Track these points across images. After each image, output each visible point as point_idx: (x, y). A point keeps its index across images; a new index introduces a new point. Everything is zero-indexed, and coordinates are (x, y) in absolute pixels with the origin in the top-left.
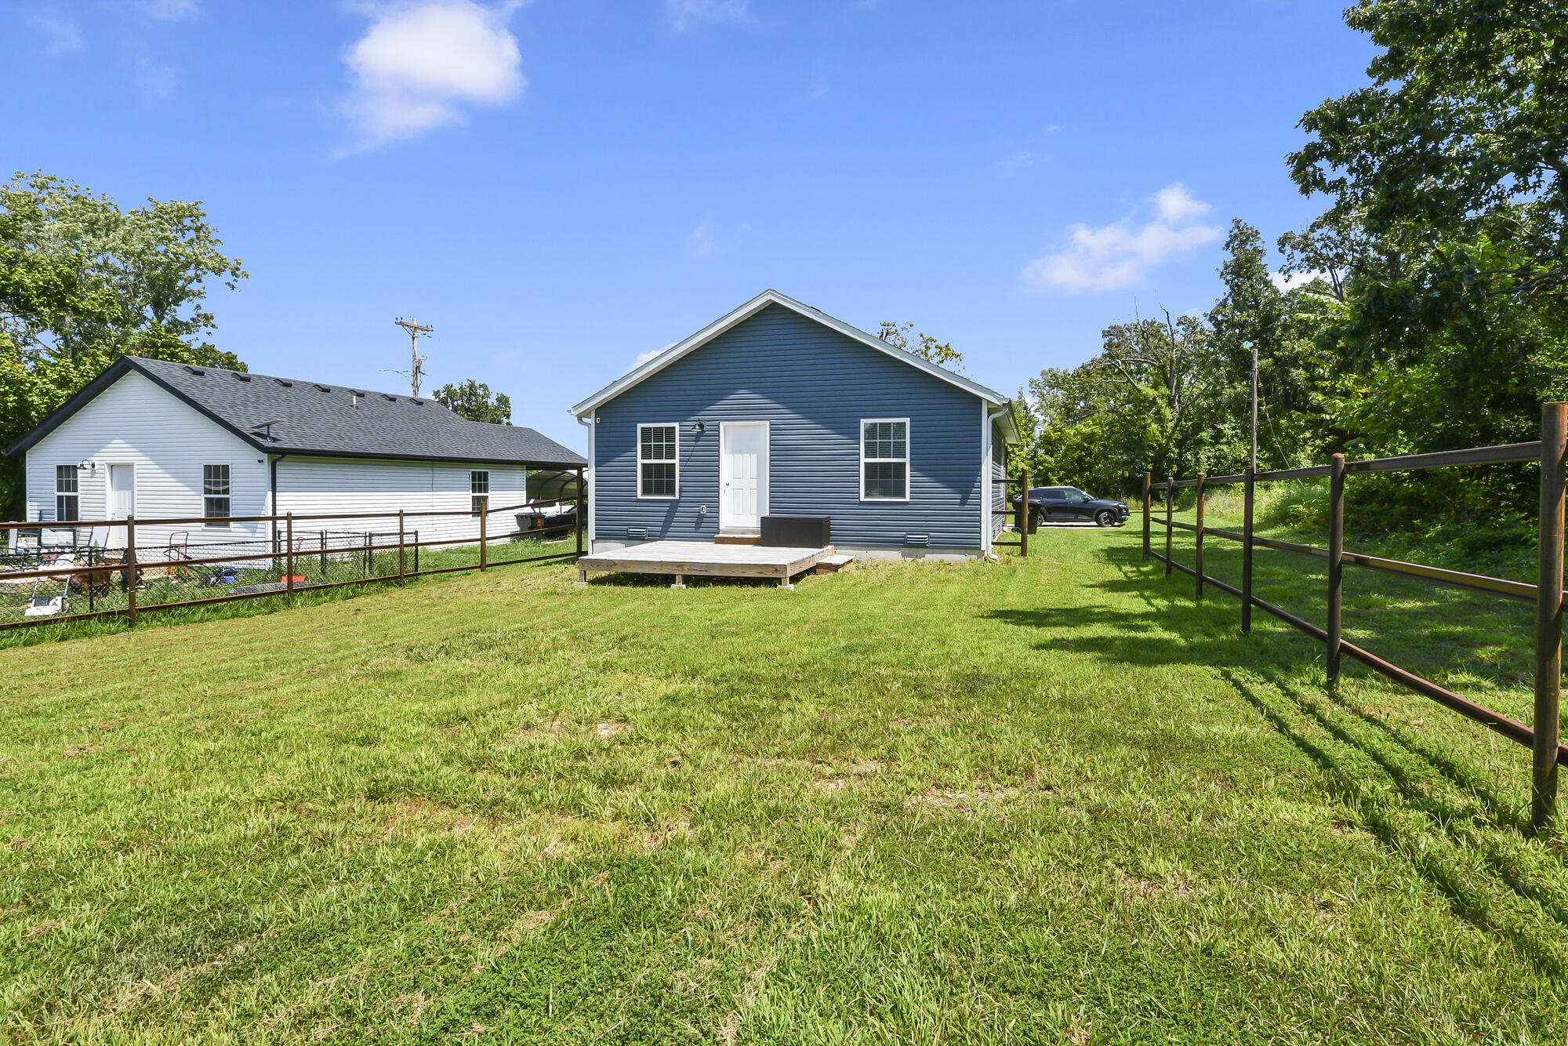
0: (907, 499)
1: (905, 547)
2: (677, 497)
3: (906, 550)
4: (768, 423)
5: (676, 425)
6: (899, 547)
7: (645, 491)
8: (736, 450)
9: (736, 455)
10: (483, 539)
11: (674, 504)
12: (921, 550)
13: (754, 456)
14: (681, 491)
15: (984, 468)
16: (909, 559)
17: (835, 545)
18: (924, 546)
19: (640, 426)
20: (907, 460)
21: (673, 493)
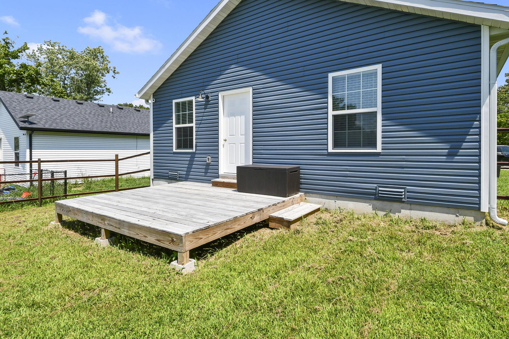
0: (379, 149)
1: (376, 199)
2: (194, 150)
3: (378, 203)
4: (250, 89)
5: (193, 98)
6: (370, 199)
7: (179, 147)
8: (232, 114)
9: (231, 118)
10: (117, 175)
11: (193, 155)
12: (396, 205)
13: (243, 117)
14: (196, 146)
15: (484, 110)
16: (381, 214)
17: (306, 193)
18: (399, 200)
19: (174, 101)
20: (379, 109)
21: (191, 147)
